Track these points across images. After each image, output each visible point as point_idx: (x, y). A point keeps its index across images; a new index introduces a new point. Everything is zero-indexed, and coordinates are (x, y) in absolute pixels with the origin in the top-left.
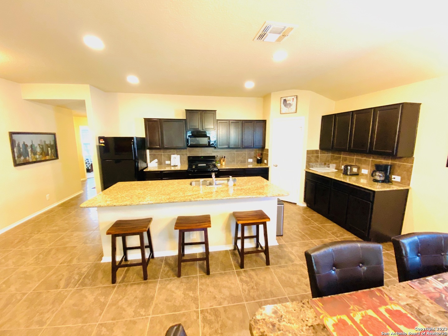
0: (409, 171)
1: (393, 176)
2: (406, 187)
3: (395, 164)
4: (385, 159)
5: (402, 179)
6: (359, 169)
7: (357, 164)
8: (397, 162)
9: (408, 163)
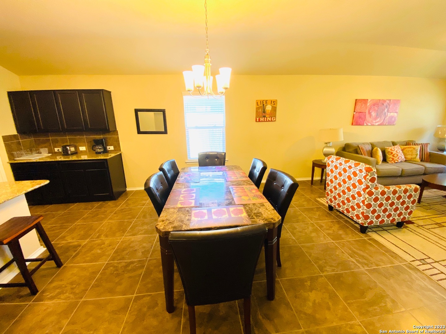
0: (117, 140)
1: (108, 147)
2: (119, 152)
3: (107, 138)
4: (97, 134)
5: (114, 147)
6: (76, 147)
7: (72, 144)
8: (107, 136)
9: (115, 135)
